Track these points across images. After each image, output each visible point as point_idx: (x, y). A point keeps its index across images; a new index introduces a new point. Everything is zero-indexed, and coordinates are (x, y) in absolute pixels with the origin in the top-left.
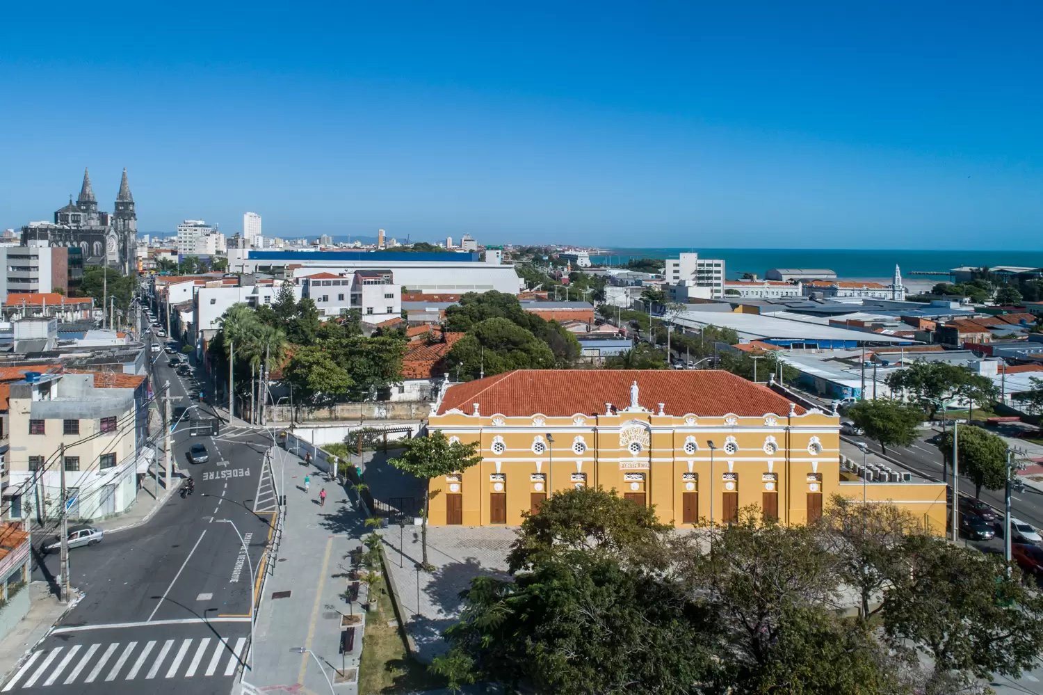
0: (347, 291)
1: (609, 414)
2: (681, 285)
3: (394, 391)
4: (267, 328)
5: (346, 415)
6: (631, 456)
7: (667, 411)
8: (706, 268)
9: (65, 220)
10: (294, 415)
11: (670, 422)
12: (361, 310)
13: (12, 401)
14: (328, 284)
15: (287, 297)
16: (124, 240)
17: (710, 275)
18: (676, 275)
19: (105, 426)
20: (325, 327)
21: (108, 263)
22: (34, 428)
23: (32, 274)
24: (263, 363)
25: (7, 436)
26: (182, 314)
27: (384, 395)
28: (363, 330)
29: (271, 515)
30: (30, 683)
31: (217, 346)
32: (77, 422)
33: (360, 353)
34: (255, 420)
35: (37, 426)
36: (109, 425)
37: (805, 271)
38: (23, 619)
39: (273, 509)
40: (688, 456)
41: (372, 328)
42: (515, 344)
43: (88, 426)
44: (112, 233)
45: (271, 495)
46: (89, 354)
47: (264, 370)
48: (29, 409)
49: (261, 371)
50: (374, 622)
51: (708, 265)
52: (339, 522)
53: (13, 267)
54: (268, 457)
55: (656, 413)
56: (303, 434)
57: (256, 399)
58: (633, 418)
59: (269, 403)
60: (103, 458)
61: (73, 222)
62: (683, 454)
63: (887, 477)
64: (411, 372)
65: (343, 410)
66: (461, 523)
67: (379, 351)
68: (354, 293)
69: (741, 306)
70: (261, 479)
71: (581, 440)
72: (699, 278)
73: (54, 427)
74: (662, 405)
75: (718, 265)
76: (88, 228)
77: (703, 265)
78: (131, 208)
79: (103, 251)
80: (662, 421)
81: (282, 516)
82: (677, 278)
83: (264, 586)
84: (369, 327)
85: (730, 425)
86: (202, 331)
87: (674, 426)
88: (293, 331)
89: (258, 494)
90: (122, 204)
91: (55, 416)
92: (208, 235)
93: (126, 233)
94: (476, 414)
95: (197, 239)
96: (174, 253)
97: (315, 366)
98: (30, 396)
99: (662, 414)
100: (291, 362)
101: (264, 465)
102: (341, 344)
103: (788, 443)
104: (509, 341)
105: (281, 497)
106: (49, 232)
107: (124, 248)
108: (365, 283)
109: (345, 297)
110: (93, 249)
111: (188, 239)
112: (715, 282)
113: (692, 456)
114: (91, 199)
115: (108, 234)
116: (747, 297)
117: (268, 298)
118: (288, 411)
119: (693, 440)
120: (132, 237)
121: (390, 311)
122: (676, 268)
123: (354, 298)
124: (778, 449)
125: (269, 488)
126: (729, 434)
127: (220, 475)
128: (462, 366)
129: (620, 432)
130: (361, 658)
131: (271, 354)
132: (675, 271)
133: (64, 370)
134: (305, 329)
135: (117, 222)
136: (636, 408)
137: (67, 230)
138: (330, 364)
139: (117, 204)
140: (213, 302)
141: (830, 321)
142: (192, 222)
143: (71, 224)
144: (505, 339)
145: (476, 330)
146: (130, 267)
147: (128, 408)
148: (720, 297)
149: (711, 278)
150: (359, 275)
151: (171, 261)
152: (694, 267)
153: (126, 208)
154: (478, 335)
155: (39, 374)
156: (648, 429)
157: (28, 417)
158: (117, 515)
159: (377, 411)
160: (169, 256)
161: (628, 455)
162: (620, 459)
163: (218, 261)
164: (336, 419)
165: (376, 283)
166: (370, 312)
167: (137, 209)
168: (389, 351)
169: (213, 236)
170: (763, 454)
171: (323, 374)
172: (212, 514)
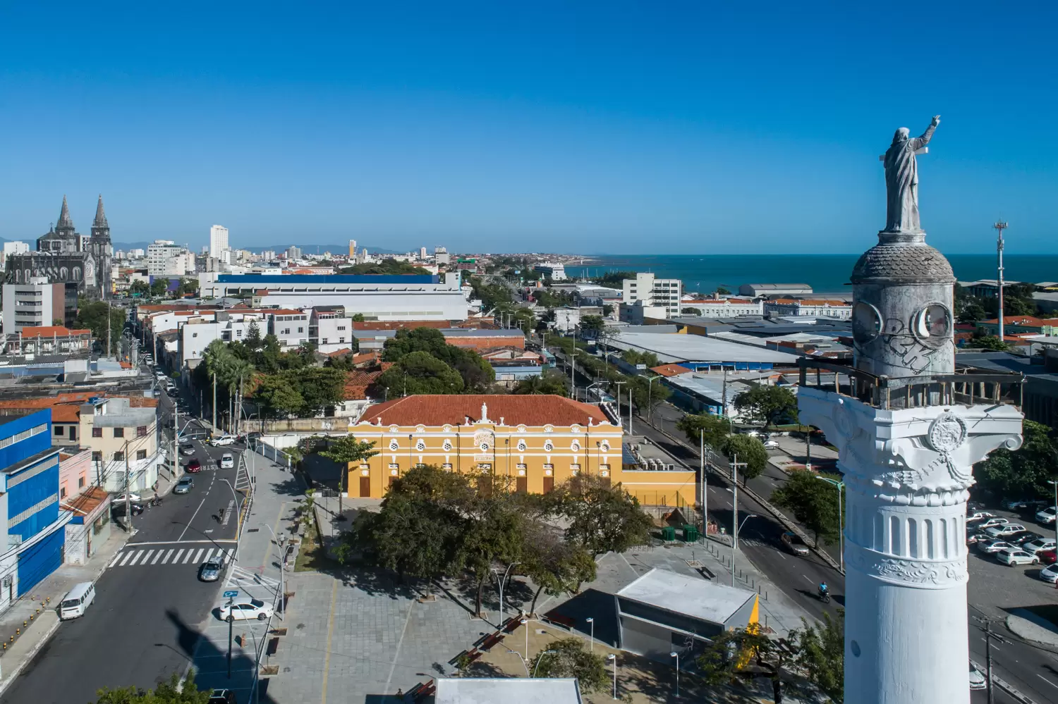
0: (306, 324)
1: (467, 424)
2: (638, 306)
3: (338, 408)
4: (240, 362)
5: (300, 427)
6: (482, 452)
7: (506, 423)
8: (662, 288)
9: (46, 247)
10: (261, 427)
11: (507, 430)
12: (317, 340)
13: (81, 416)
14: (290, 319)
15: (254, 332)
16: (100, 264)
17: (666, 294)
18: (634, 295)
19: (140, 432)
20: (286, 357)
21: (86, 287)
22: (95, 433)
23: (37, 308)
24: (238, 388)
25: (79, 438)
26: (167, 343)
27: (330, 412)
28: (317, 359)
29: (246, 492)
30: (122, 564)
31: (201, 374)
32: (123, 429)
33: (311, 380)
34: (232, 431)
35: (97, 432)
36: (142, 432)
37: (779, 286)
38: (109, 539)
39: (247, 488)
40: (520, 452)
41: (325, 358)
42: (433, 373)
43: (129, 432)
44: (90, 258)
45: (245, 480)
46: (116, 383)
47: (239, 393)
48: (92, 421)
49: (236, 394)
50: (307, 543)
51: (665, 285)
52: (283, 489)
53: (20, 302)
54: (242, 456)
55: (498, 424)
56: (268, 440)
57: (233, 415)
58: (482, 427)
59: (243, 418)
60: (139, 453)
61: (54, 248)
62: (517, 451)
63: (656, 467)
64: (351, 395)
65: (297, 424)
66: (369, 496)
67: (324, 378)
68: (312, 326)
69: (686, 328)
70: (238, 470)
71: (448, 441)
72: (657, 298)
73: (108, 432)
74: (502, 419)
75: (675, 285)
76: (68, 254)
77: (659, 285)
78: (106, 233)
79: (82, 275)
80: (502, 429)
81: (253, 491)
82: (635, 298)
83: (243, 526)
84: (322, 356)
85: (548, 431)
86: (187, 361)
87: (510, 432)
88: (260, 362)
89: (237, 479)
90: (98, 230)
91: (108, 425)
92: (178, 256)
93: (102, 257)
94: (379, 425)
95: (167, 260)
96: (145, 273)
97: (276, 391)
98: (93, 413)
99: (502, 425)
100: (259, 387)
101: (240, 462)
102: (296, 373)
103: (587, 444)
104: (426, 371)
105: (252, 478)
106: (33, 259)
107: (101, 271)
108: (321, 318)
109: (304, 329)
110: (72, 274)
111: (158, 260)
112: (671, 301)
113: (522, 452)
114: (69, 225)
115: (86, 260)
116: (707, 315)
117: (239, 332)
118: (257, 424)
119: (523, 442)
120: (108, 261)
121: (342, 341)
122: (634, 288)
123: (312, 330)
124: (581, 448)
125: (244, 476)
126: (547, 438)
127: (210, 467)
128: (389, 390)
129: (475, 436)
130: (297, 557)
131: (244, 382)
132: (632, 291)
133: (106, 395)
134: (270, 360)
135: (93, 247)
136: (485, 420)
137: (49, 257)
138: (288, 389)
139: (93, 230)
140: (195, 335)
141: (768, 342)
142: (162, 242)
143: (52, 251)
144: (424, 369)
145: (401, 362)
146: (105, 290)
147: (152, 421)
148: (676, 317)
149: (668, 298)
150: (316, 311)
151: (142, 282)
152: (652, 287)
153: (102, 234)
154: (402, 365)
155: (96, 399)
156: (492, 434)
157: (92, 426)
158: (146, 490)
159: (323, 425)
160: (139, 277)
161: (480, 451)
162: (475, 455)
163: (188, 282)
164: (293, 430)
165: (330, 317)
166: (325, 342)
167: (112, 234)
168: (333, 378)
169: (183, 256)
170: (570, 451)
171: (282, 397)
172: (208, 490)
